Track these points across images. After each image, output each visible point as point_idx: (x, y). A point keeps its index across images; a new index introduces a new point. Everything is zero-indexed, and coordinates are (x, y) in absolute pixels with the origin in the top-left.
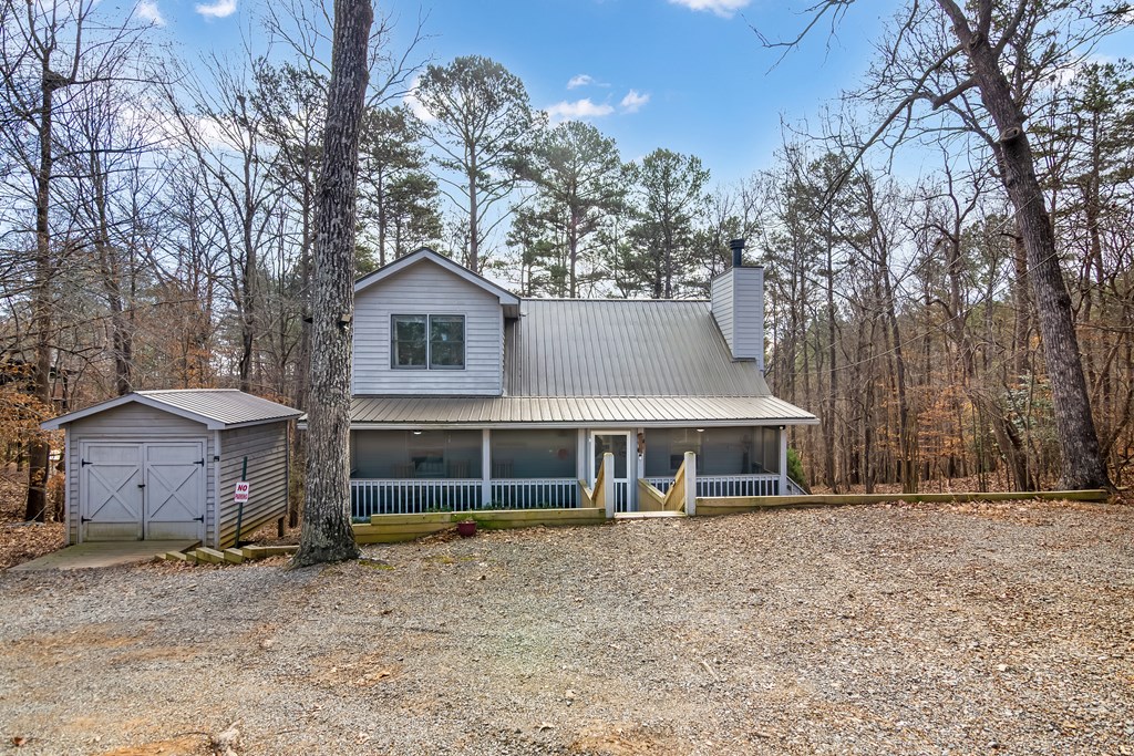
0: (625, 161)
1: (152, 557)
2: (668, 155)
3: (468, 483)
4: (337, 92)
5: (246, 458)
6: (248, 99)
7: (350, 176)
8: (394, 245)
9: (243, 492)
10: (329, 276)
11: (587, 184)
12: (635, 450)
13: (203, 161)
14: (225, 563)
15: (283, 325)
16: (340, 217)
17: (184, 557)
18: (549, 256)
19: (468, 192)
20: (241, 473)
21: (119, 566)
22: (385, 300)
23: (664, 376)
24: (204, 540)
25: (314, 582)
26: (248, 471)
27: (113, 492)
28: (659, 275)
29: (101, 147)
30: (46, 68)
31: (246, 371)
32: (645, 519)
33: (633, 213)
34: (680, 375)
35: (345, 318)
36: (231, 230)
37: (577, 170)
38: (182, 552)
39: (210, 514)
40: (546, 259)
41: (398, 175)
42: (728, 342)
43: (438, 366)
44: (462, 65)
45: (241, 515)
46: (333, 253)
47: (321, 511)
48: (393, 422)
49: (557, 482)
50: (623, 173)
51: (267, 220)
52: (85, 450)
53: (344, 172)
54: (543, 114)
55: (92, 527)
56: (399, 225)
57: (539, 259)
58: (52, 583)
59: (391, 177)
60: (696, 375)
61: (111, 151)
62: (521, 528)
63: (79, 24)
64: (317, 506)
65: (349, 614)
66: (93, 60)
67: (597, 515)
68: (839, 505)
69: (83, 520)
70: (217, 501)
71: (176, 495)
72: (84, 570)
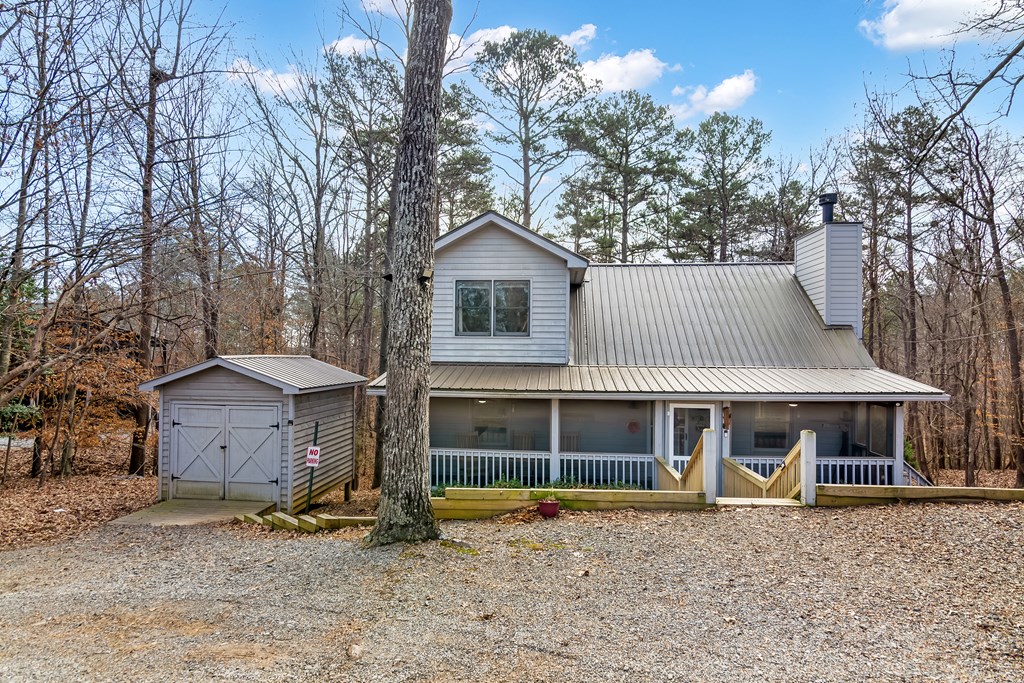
0: (680, 127)
1: (232, 517)
2: (725, 119)
3: (536, 455)
4: (420, 30)
5: (317, 423)
6: (319, 88)
7: (433, 120)
8: (448, 222)
9: (314, 457)
10: (411, 228)
11: (639, 152)
12: (719, 426)
13: (279, 144)
14: (300, 531)
15: (347, 299)
16: (421, 164)
17: (260, 520)
18: (598, 227)
19: (522, 164)
20: (312, 437)
21: (203, 525)
22: (450, 266)
23: (745, 344)
24: (279, 503)
25: (395, 565)
26: (319, 435)
27: (199, 452)
28: (713, 243)
29: (195, 135)
30: (152, 65)
31: (315, 340)
32: (754, 507)
33: (687, 180)
34: (763, 344)
35: (427, 274)
36: (304, 210)
37: (629, 139)
38: (258, 514)
39: (284, 478)
40: (594, 231)
41: (452, 153)
42: (817, 307)
43: (501, 333)
44: (517, 39)
45: (312, 478)
46: (415, 204)
47: (400, 484)
48: (460, 389)
49: (631, 458)
50: (677, 140)
51: (334, 199)
52: (176, 411)
53: (427, 116)
54: (597, 82)
55: (181, 485)
56: (453, 202)
57: (588, 231)
58: (144, 539)
59: (445, 155)
60: (782, 343)
61: (203, 137)
62: (608, 510)
63: (180, 24)
64: (395, 479)
65: (443, 615)
66: (189, 56)
67: (696, 500)
68: (1006, 502)
69: (173, 478)
70: (291, 463)
71: (254, 456)
72: (172, 527)
